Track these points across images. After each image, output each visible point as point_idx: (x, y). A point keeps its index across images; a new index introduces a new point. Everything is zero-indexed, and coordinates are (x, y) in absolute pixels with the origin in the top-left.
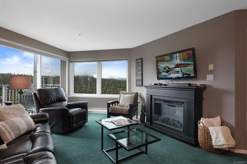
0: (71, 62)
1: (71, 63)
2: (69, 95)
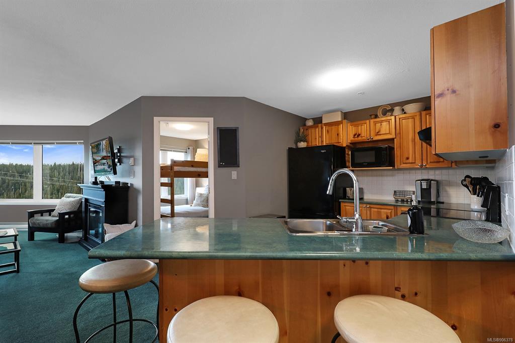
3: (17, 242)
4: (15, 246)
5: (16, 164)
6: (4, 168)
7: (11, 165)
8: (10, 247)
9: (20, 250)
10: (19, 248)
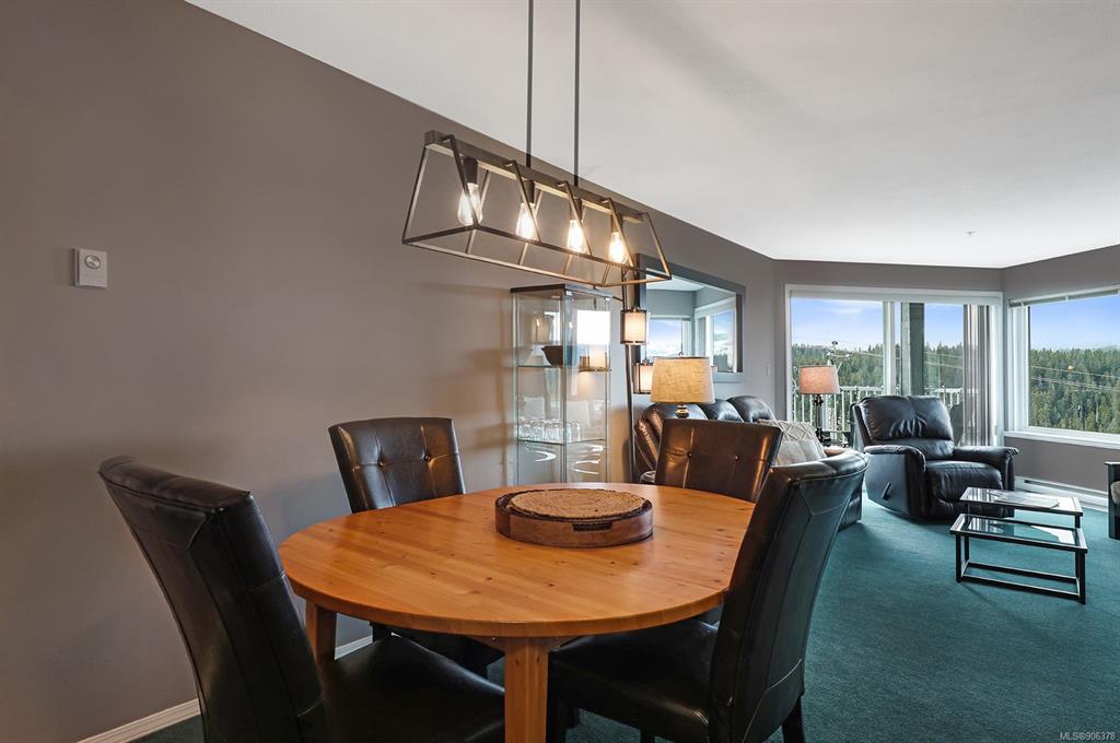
0: (1012, 305)
1: (1015, 309)
2: (1006, 429)
3: (1080, 531)
4: (1076, 538)
5: (1088, 351)
6: (1060, 361)
7: (1075, 352)
8: (1066, 538)
9: (1085, 551)
10: (1083, 545)
